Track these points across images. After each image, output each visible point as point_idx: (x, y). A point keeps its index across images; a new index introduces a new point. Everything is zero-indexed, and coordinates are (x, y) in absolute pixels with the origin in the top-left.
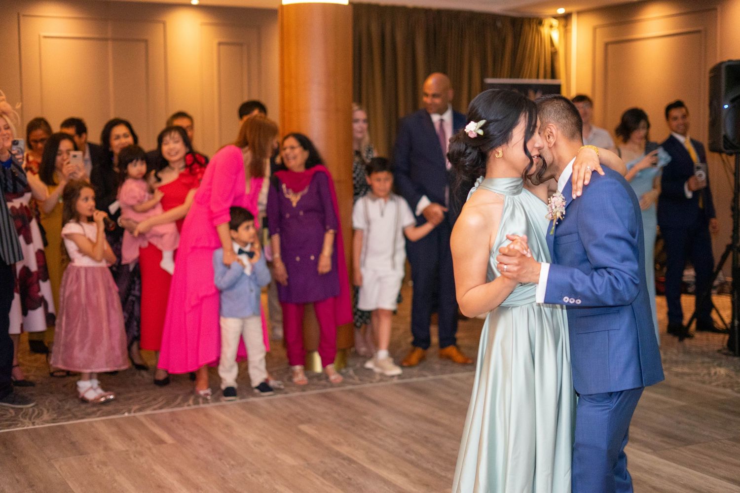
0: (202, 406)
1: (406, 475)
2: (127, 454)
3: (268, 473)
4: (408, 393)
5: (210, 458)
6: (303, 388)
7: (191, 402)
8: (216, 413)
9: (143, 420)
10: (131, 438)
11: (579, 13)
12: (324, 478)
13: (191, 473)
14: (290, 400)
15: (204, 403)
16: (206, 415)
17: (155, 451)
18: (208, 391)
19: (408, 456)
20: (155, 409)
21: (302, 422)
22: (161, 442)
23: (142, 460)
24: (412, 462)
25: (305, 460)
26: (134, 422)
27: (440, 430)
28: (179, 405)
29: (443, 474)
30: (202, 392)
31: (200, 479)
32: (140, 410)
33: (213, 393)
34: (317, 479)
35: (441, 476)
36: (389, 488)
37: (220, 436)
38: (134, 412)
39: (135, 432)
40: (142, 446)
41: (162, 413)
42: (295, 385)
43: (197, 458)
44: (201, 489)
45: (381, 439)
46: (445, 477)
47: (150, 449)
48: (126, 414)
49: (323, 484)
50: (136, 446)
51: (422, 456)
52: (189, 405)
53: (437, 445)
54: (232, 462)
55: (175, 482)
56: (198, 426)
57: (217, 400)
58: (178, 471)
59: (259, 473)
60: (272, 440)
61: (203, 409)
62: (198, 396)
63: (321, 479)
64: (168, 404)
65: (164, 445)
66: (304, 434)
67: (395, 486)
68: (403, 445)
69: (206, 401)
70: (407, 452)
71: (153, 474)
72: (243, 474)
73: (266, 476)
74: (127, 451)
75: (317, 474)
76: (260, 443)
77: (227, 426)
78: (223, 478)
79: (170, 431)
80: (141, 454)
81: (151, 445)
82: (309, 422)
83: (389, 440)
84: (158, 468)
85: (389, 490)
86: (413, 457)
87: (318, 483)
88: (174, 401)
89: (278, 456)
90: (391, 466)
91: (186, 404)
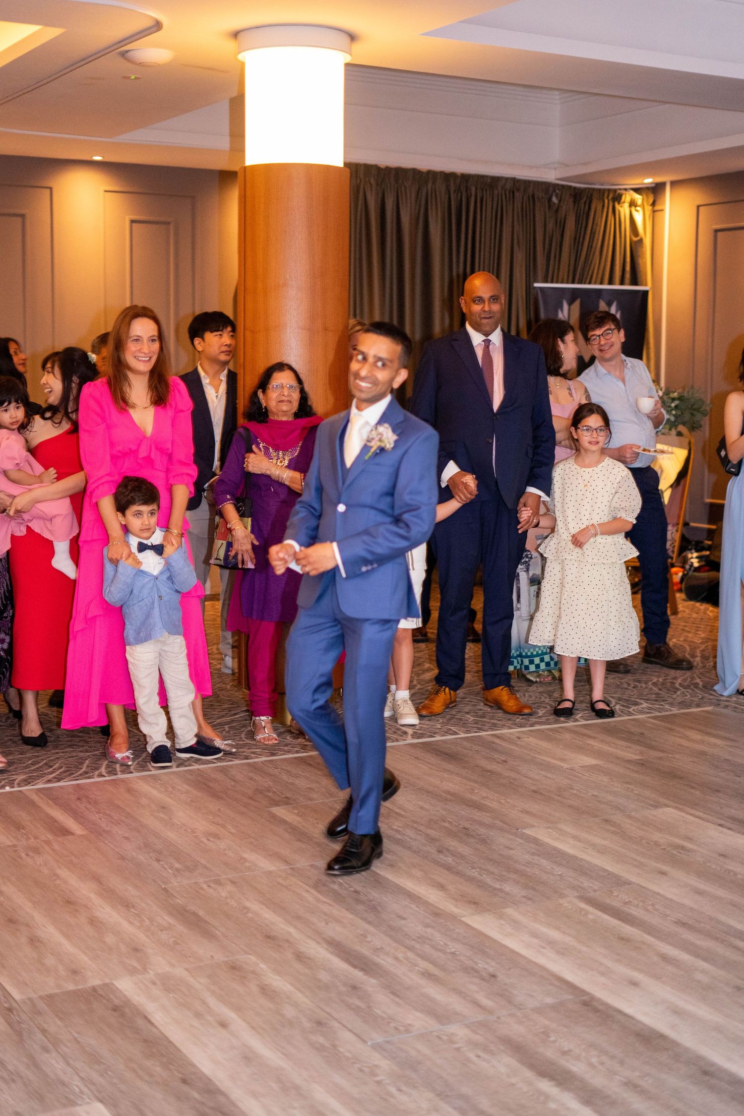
0: (121, 776)
1: (441, 887)
2: (15, 851)
3: (233, 883)
4: (433, 759)
5: (141, 857)
6: (272, 750)
7: (103, 770)
8: (145, 788)
9: (35, 797)
10: (19, 827)
11: (674, 184)
12: (319, 892)
13: (115, 882)
14: (254, 767)
15: (123, 772)
16: (129, 790)
17: (56, 846)
18: (128, 754)
19: (441, 857)
20: (49, 781)
21: (276, 804)
22: (65, 832)
23: (39, 860)
24: (449, 868)
25: (287, 862)
26: (20, 800)
27: (486, 818)
28: (85, 775)
29: (497, 886)
30: (119, 756)
31: (131, 892)
32: (27, 782)
33: (136, 756)
34: (308, 891)
35: (495, 889)
36: (417, 907)
37: (153, 823)
38: (19, 785)
39: (23, 816)
40: (36, 838)
41: (61, 787)
42: (258, 744)
43: (123, 858)
44: (133, 907)
45: (398, 831)
46: (501, 890)
47: (48, 843)
48: (8, 789)
49: (318, 900)
50: (28, 839)
51: (463, 857)
52: (101, 775)
53: (483, 841)
54: (177, 865)
55: (93, 896)
56: (118, 807)
57: (142, 767)
58: (96, 878)
59: (218, 882)
60: (233, 831)
61: (123, 781)
62: (114, 761)
63: (313, 891)
64: (69, 772)
65: (70, 837)
66: (283, 822)
67: (426, 903)
68: (432, 840)
69: (126, 768)
70: (439, 851)
71: (58, 882)
72: (196, 883)
73: (230, 887)
74: (14, 846)
75: (306, 884)
76: (216, 836)
77: (164, 808)
78: (165, 890)
79: (77, 815)
80: (36, 851)
81: (50, 837)
82: (287, 804)
83: (410, 833)
84: (64, 873)
85: (417, 909)
86: (450, 860)
87: (311, 899)
88: (78, 768)
89: (245, 856)
90: (418, 873)
91: (97, 773)
